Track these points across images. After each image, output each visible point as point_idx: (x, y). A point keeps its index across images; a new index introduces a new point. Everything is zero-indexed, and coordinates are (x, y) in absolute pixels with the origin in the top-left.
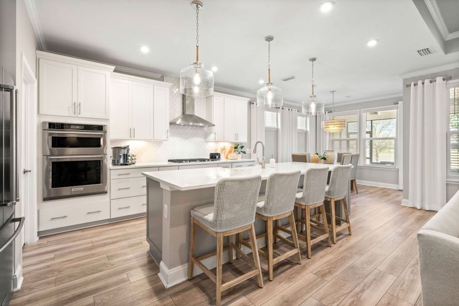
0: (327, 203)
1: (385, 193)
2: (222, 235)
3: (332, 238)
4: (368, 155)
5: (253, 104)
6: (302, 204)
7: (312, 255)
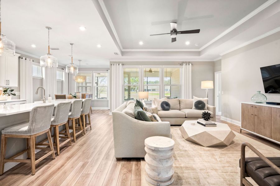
0: (82, 116)
1: (103, 111)
2: (34, 136)
3: (84, 132)
4: (96, 95)
5: (22, 58)
6: (71, 117)
7: (76, 140)
